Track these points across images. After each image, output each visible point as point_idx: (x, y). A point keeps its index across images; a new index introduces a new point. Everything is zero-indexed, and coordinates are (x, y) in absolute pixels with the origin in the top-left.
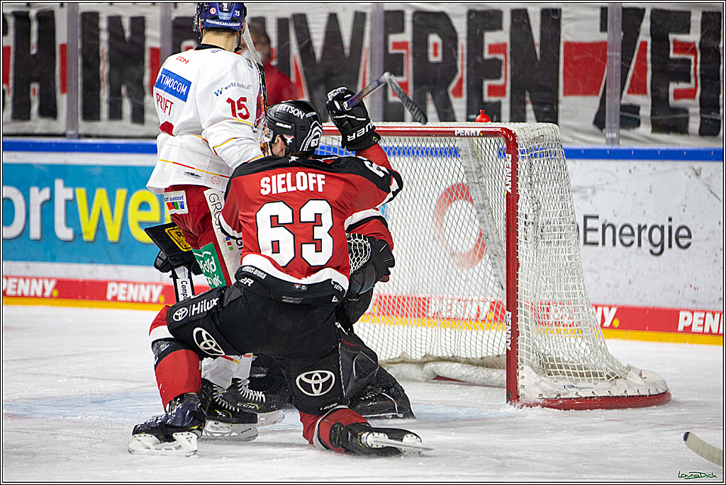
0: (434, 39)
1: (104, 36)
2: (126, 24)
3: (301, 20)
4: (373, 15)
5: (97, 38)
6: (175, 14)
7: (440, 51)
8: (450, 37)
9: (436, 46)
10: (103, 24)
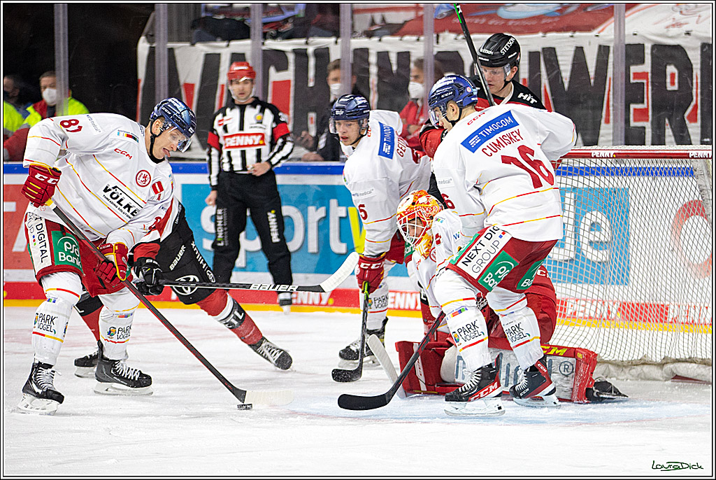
0: (671, 69)
1: (374, 70)
2: (393, 58)
3: (550, 54)
4: (616, 48)
5: (367, 71)
6: (436, 50)
7: (676, 81)
8: (686, 67)
9: (673, 75)
10: (373, 59)
